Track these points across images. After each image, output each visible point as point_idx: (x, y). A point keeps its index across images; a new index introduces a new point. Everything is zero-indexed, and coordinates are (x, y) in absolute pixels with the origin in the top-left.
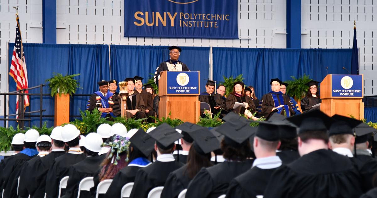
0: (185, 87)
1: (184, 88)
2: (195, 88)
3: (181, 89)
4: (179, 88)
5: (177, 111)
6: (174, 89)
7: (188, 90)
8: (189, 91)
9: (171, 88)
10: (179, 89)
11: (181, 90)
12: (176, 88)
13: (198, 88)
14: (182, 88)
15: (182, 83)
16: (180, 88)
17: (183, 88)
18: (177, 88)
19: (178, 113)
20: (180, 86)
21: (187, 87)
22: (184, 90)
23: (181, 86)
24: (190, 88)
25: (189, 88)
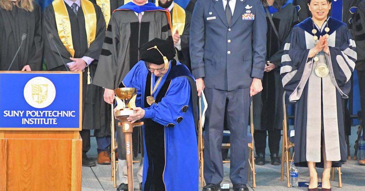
0: (46, 112)
1: (42, 114)
2: (70, 114)
3: (36, 117)
4: (31, 113)
5: (25, 163)
6: (18, 115)
7: (52, 117)
8: (54, 121)
9: (11, 114)
10: (30, 117)
11: (36, 119)
12: (22, 113)
13: (77, 114)
14: (36, 113)
15: (38, 102)
16: (33, 114)
17: (39, 114)
18: (25, 114)
19: (25, 168)
20: (32, 108)
21: (49, 112)
22: (42, 119)
23: (36, 109)
24: (58, 114)
25: (56, 114)
